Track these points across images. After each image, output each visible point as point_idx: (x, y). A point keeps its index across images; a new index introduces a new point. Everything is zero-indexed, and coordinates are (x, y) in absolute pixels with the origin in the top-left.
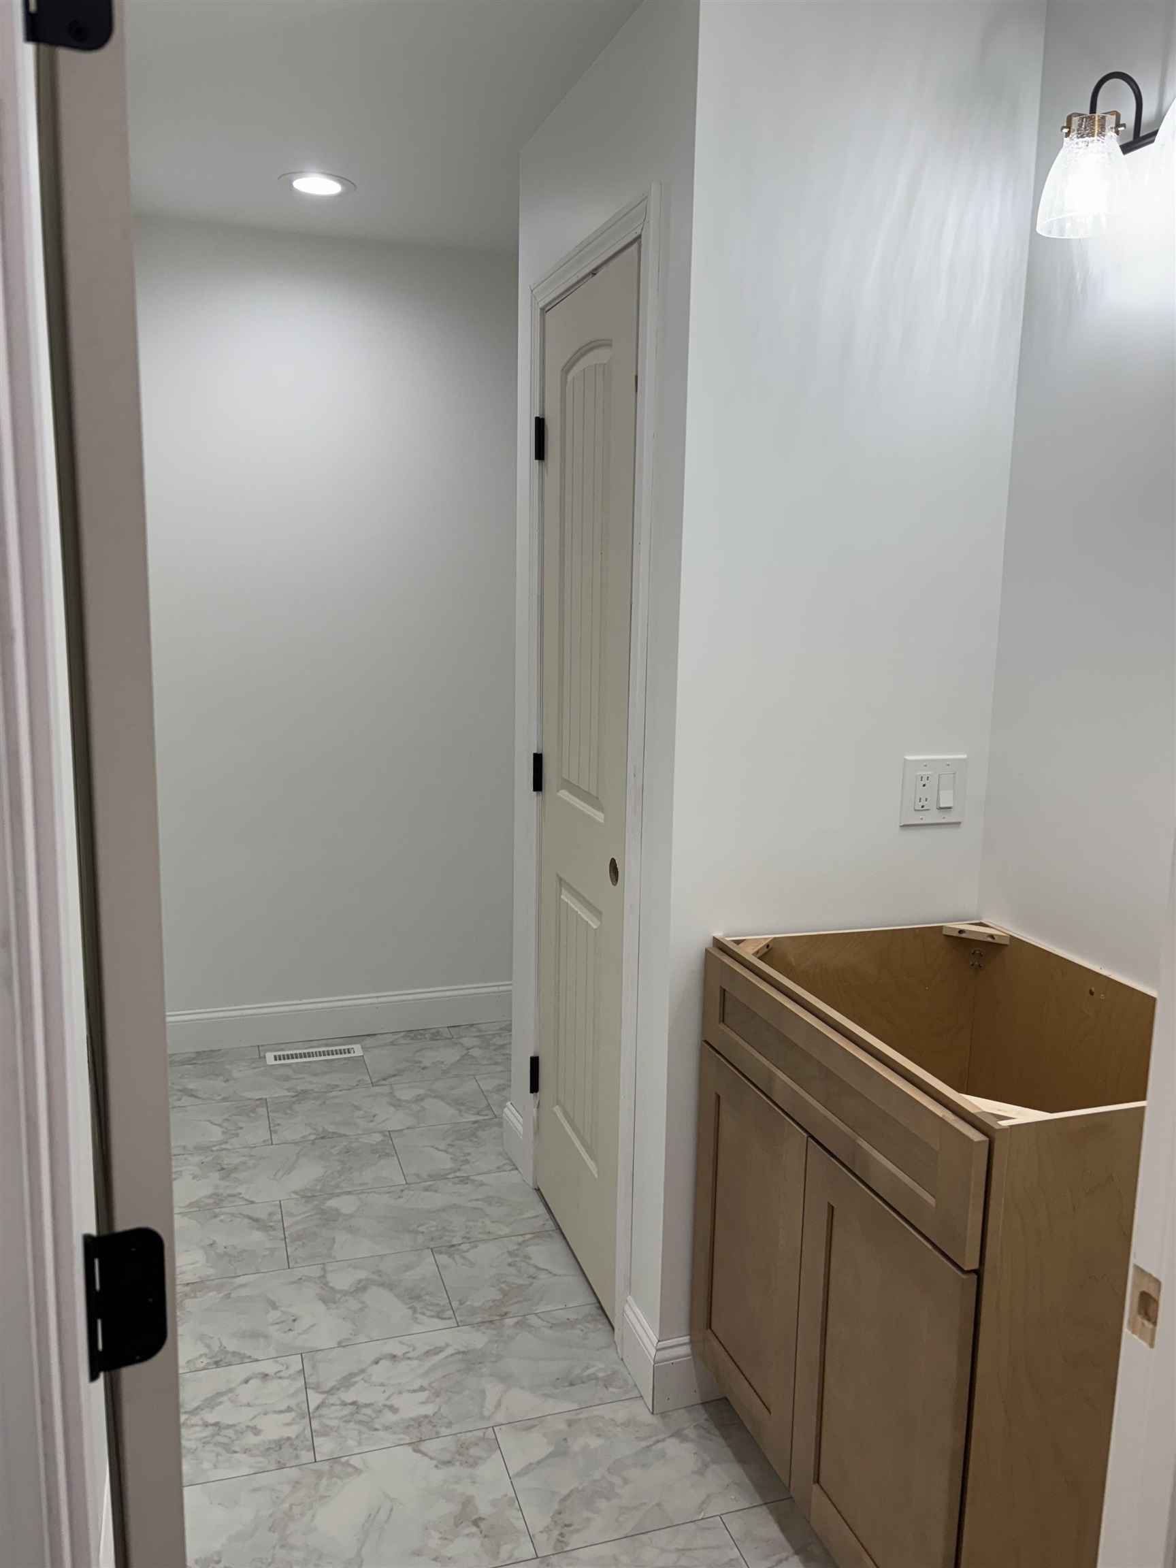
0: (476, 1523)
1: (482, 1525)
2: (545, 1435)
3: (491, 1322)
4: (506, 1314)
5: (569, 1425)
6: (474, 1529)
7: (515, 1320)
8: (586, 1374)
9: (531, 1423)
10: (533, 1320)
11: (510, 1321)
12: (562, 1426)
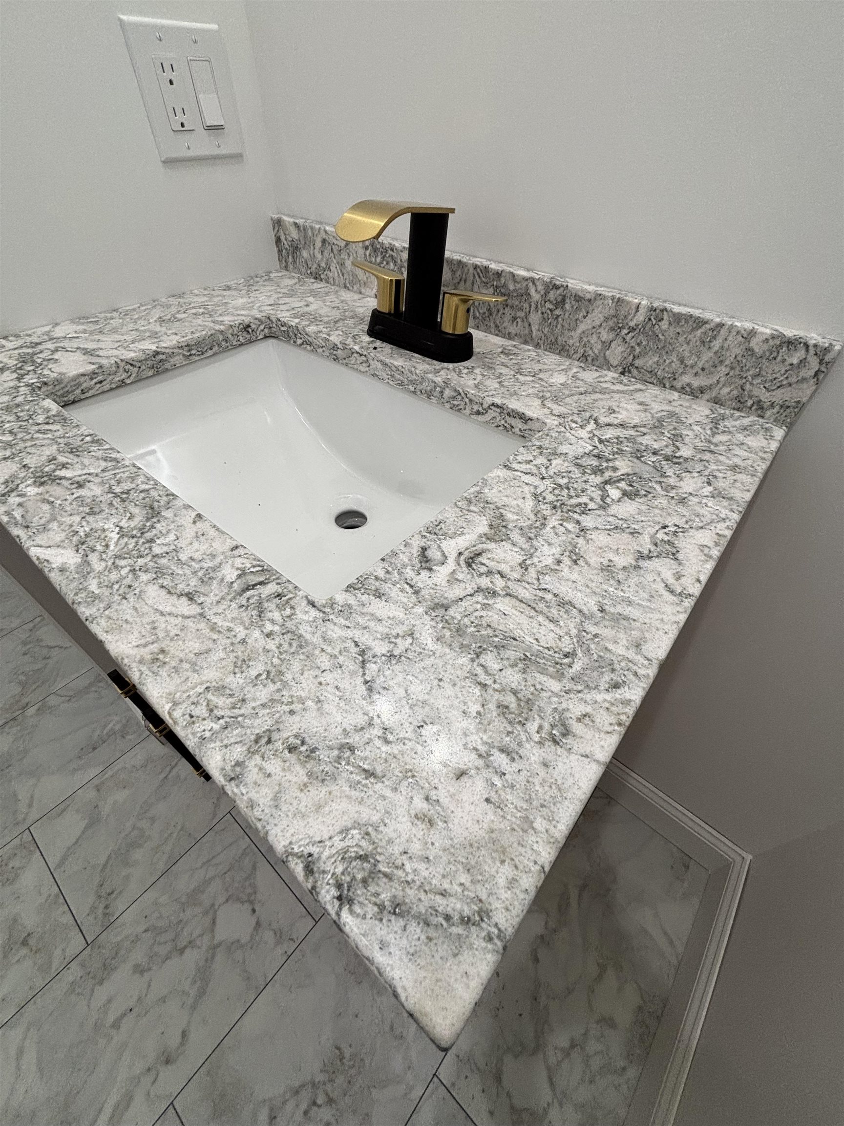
0: (25, 943)
1: (32, 942)
2: (77, 811)
3: (14, 719)
4: (27, 704)
5: (98, 790)
6: (24, 951)
7: (36, 707)
8: (105, 732)
9: (62, 806)
10: (52, 701)
11: (31, 711)
12: (92, 794)
